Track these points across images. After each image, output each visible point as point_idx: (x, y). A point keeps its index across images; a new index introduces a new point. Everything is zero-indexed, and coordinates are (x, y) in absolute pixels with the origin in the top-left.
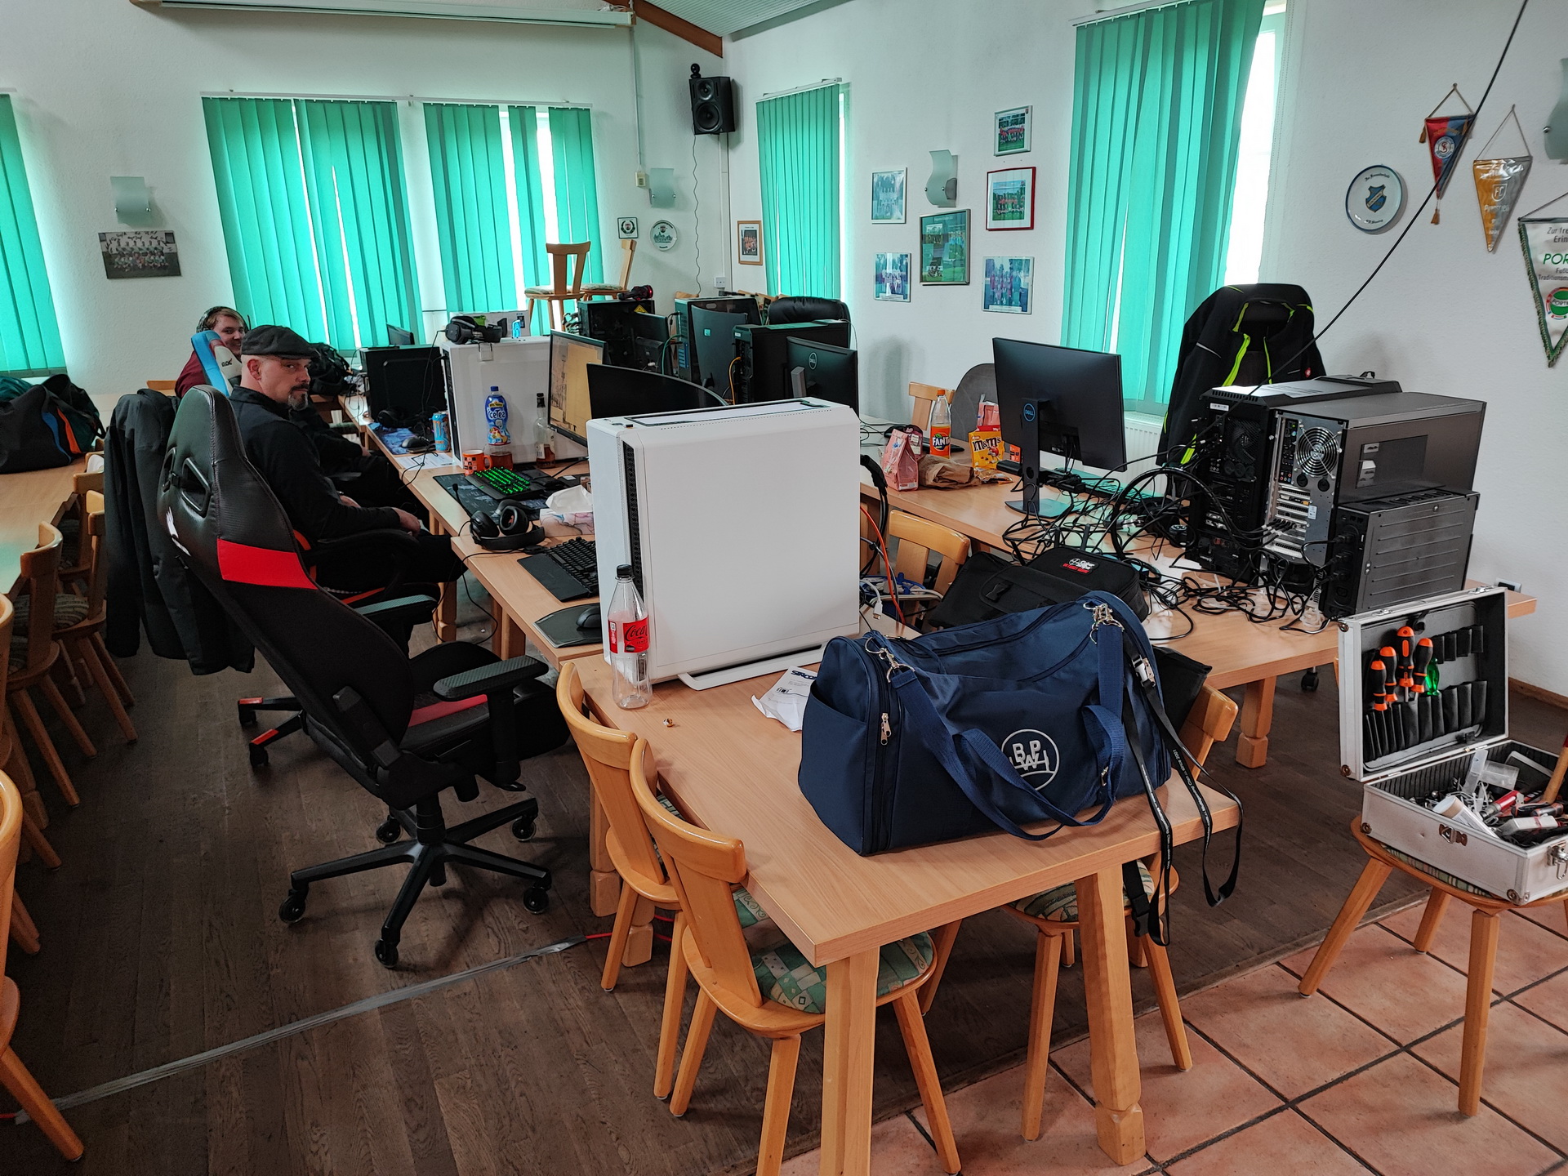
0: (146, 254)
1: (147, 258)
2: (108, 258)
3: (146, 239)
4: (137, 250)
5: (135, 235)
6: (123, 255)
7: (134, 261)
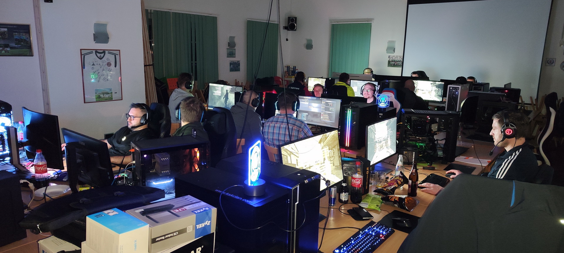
0: (397, 62)
1: (397, 63)
2: (389, 62)
3: (399, 58)
4: (396, 60)
5: (396, 56)
6: (392, 61)
7: (395, 63)
